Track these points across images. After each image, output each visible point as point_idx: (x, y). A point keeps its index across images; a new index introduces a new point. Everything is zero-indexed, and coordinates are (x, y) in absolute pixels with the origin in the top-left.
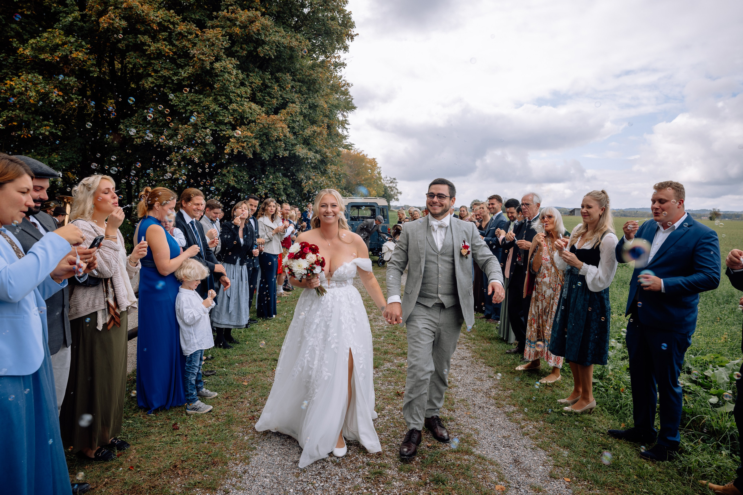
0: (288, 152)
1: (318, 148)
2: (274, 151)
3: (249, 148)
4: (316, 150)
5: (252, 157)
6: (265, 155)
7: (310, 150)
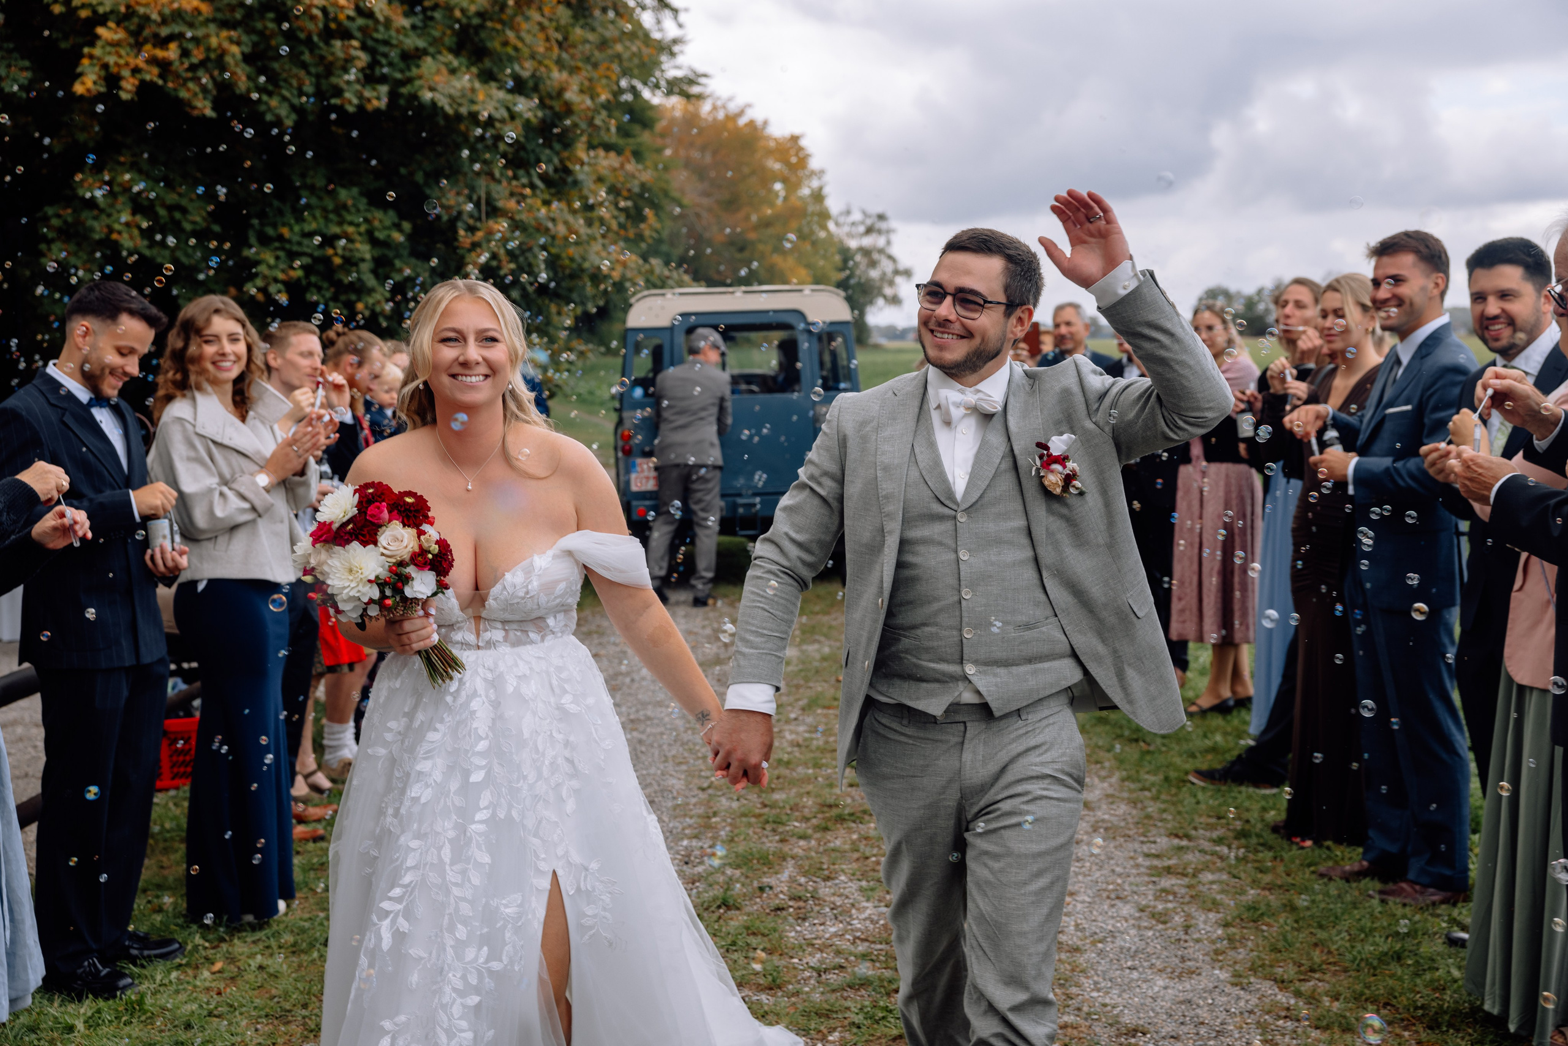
0: (384, 89)
1: (526, 70)
2: (318, 86)
3: (193, 68)
4: (517, 78)
5: (209, 112)
6: (274, 102)
7: (487, 77)
